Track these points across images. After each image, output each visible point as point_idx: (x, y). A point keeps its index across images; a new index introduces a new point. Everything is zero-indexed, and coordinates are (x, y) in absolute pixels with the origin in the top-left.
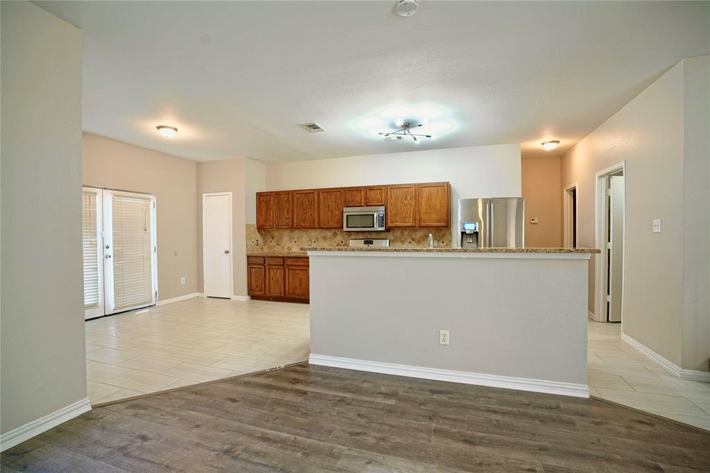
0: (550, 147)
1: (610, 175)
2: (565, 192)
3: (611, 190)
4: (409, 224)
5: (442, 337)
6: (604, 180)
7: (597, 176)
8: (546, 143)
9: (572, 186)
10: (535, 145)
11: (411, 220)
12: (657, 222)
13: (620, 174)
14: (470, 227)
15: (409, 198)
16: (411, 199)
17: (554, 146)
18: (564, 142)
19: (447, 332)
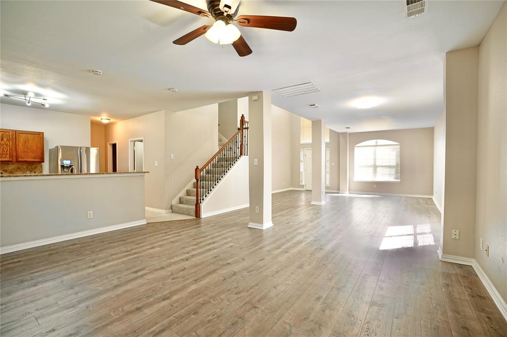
0: (105, 121)
1: (135, 141)
2: (108, 145)
3: (135, 147)
4: (6, 159)
5: (89, 215)
6: (132, 142)
7: (129, 141)
8: (104, 119)
9: (114, 142)
10: (98, 119)
11: (8, 156)
12: (156, 162)
13: (141, 141)
14: (67, 163)
15: (5, 140)
16: (8, 140)
17: (107, 122)
18: (112, 120)
19: (92, 212)
